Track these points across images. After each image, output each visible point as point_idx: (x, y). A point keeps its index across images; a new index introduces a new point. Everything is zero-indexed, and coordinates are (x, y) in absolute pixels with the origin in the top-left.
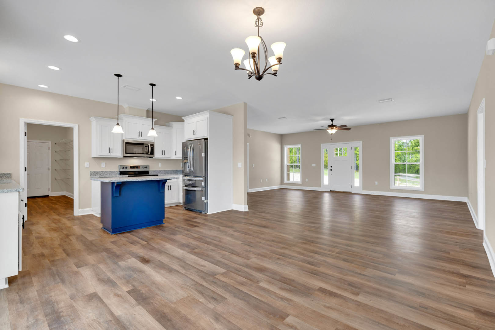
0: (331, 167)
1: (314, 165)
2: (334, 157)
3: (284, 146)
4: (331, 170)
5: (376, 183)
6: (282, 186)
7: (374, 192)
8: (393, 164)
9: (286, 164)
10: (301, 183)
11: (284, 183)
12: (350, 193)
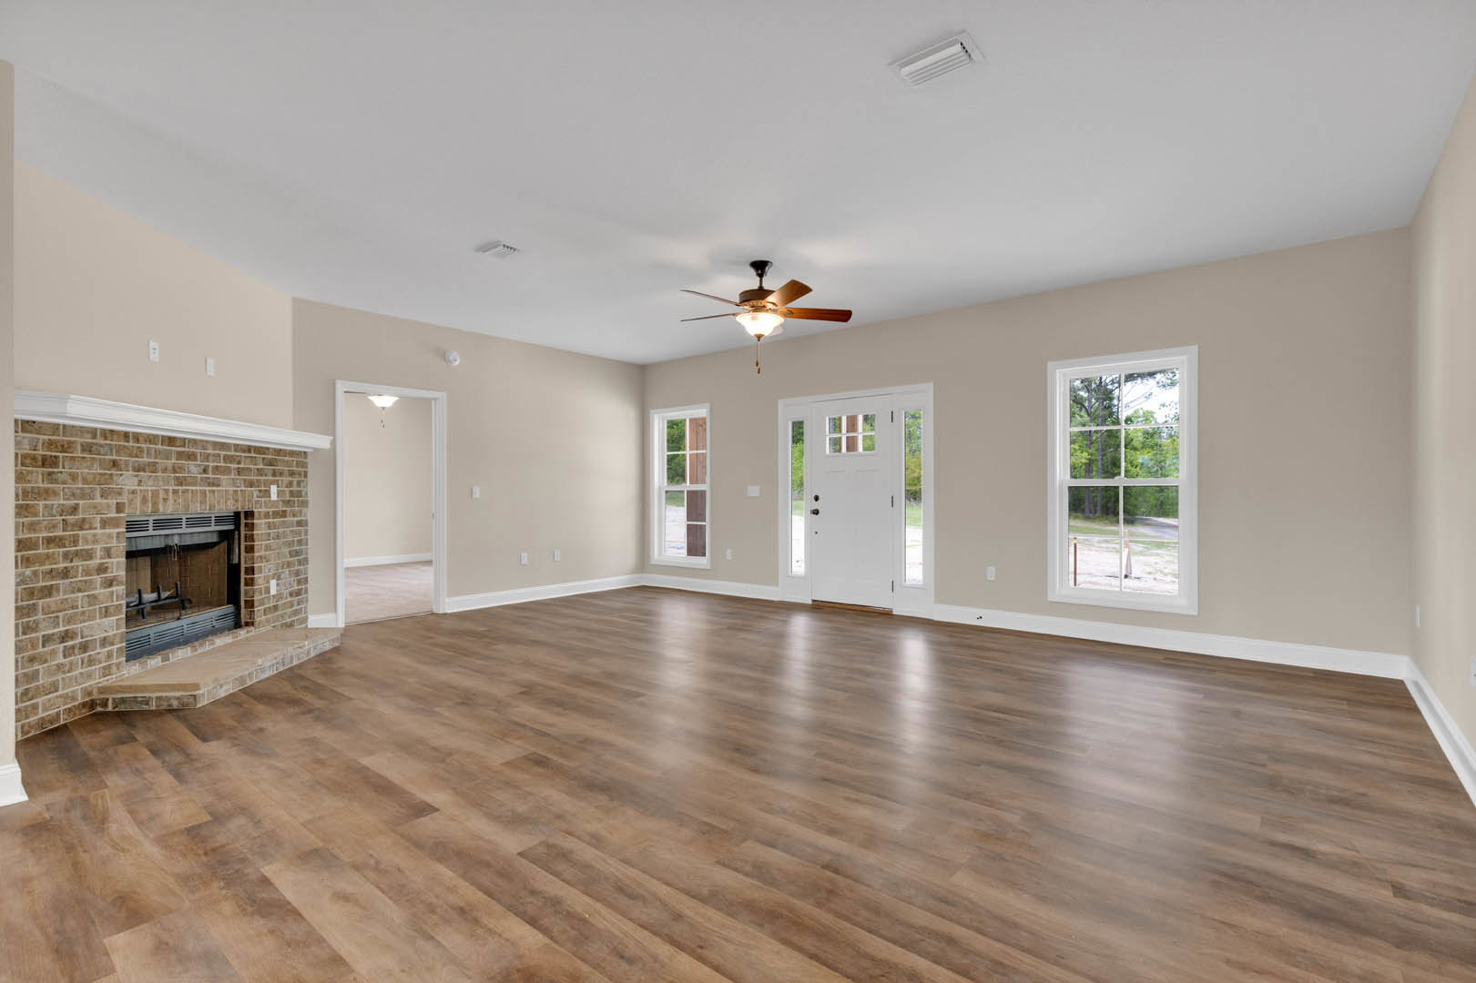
0: (817, 498)
1: (753, 491)
2: (828, 456)
3: (652, 411)
4: (816, 512)
5: (991, 573)
6: (645, 575)
7: (979, 612)
8: (1061, 487)
9: (660, 488)
10: (708, 567)
11: (653, 562)
12: (886, 615)
